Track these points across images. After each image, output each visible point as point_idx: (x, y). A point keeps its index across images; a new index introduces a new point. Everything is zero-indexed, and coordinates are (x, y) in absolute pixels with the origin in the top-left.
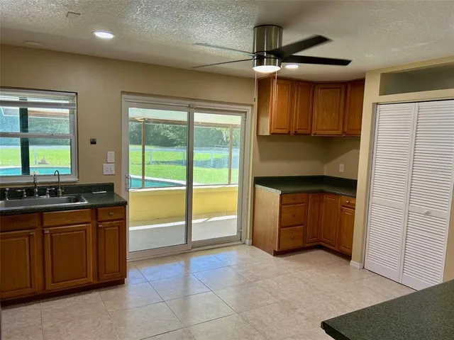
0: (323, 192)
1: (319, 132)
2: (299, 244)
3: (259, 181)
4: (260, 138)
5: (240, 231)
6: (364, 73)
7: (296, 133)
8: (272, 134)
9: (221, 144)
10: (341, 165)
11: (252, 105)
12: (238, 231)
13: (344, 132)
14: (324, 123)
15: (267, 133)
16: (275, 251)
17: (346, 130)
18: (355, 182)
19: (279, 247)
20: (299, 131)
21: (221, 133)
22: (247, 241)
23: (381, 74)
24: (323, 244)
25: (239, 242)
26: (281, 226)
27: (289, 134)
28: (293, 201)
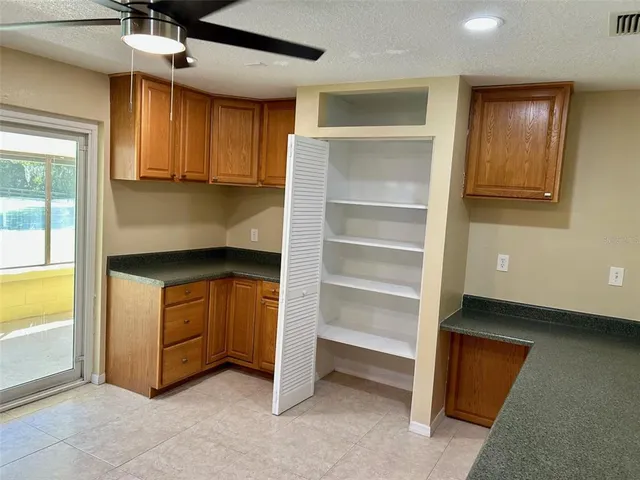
0: (231, 276)
1: (221, 178)
2: (195, 367)
3: (118, 263)
4: (117, 184)
5: (79, 360)
6: (294, 90)
7: (184, 179)
8: (141, 178)
9: (22, 187)
10: (253, 230)
11: (99, 123)
12: (76, 361)
13: (259, 180)
14: (230, 164)
15: (133, 176)
16: (153, 389)
17: (263, 177)
18: (278, 257)
19: (161, 380)
20: (189, 176)
21: (21, 169)
22: (96, 378)
23: (321, 94)
24: (231, 360)
25: (79, 382)
26: (164, 345)
27: (172, 178)
28: (184, 297)
